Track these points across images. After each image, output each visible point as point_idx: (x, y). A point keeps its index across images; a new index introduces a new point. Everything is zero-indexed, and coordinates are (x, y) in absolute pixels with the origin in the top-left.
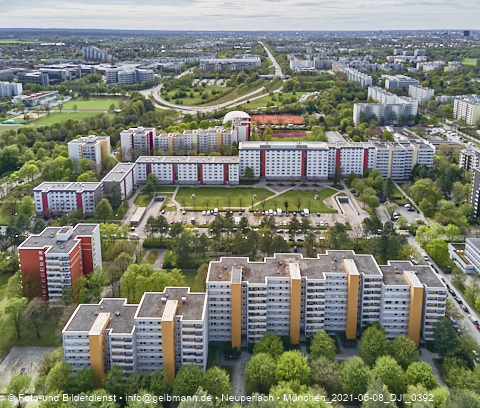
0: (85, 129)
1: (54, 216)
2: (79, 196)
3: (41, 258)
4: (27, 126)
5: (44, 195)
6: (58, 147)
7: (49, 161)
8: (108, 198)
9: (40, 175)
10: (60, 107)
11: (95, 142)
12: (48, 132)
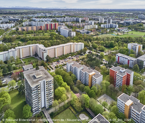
0: (134, 41)
1: (120, 64)
2: (129, 61)
3: (115, 74)
4: (118, 37)
5: (119, 57)
6: (125, 44)
7: (121, 48)
8: (138, 65)
9: (118, 51)
10: (128, 32)
11: (137, 45)
12: (123, 39)
